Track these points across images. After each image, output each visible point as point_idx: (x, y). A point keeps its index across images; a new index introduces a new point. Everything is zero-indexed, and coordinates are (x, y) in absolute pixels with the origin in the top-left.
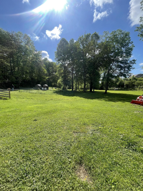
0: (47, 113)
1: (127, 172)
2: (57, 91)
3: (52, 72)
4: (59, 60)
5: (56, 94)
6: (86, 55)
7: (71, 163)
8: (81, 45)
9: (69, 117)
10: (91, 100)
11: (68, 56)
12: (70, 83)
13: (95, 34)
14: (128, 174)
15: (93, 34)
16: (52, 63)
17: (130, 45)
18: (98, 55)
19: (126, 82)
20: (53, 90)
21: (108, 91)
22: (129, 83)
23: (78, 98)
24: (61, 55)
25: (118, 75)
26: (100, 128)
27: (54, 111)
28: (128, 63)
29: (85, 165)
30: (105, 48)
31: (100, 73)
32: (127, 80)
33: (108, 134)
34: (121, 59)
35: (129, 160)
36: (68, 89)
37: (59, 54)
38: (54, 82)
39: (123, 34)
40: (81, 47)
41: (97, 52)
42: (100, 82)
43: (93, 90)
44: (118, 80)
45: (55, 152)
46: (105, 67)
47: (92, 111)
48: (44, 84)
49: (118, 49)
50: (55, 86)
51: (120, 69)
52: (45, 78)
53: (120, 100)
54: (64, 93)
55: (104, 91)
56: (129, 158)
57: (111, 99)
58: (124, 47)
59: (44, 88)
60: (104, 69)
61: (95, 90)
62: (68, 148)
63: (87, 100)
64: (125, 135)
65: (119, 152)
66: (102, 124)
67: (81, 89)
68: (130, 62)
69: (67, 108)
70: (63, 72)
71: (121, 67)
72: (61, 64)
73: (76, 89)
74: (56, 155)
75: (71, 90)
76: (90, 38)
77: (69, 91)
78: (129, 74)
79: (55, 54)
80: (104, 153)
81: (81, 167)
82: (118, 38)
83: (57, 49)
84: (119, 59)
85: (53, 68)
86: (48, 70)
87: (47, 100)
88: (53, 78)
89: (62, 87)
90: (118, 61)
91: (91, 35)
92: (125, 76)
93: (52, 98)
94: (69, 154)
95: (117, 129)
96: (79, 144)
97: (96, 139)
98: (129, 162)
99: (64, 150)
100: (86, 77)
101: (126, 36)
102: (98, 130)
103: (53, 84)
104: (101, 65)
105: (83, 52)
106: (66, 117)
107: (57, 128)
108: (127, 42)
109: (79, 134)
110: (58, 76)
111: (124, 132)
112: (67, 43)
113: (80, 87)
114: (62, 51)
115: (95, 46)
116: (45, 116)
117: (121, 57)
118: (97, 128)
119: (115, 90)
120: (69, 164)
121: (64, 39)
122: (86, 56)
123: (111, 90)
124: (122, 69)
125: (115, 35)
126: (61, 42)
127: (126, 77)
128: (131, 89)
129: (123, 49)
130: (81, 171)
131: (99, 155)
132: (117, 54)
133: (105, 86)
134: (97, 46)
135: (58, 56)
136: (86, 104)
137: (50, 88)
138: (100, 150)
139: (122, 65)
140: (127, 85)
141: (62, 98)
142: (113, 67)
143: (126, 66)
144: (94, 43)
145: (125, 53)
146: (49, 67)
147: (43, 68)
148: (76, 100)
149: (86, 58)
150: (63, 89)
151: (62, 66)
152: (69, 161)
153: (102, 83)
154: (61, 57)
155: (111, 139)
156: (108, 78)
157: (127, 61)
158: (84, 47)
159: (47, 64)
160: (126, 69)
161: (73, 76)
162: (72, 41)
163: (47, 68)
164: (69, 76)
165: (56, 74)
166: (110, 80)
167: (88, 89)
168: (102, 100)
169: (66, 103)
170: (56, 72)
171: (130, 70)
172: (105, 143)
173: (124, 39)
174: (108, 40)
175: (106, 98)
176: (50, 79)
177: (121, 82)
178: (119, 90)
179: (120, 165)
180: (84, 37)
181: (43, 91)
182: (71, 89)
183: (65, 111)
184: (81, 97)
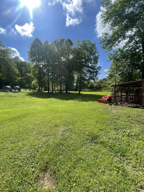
0: (14, 119)
1: (88, 165)
2: (31, 93)
3: (25, 73)
4: (33, 61)
5: (29, 96)
6: (61, 58)
7: (34, 173)
8: (56, 48)
9: (40, 120)
10: (66, 101)
11: (42, 57)
12: (46, 85)
13: (68, 40)
14: (88, 167)
15: (67, 39)
16: (25, 63)
17: (97, 54)
18: (72, 59)
19: (95, 85)
20: (26, 92)
21: (81, 92)
22: (98, 85)
23: (53, 100)
24: (35, 56)
25: (88, 79)
26: (70, 127)
27: (25, 116)
28: (96, 69)
29: (50, 170)
30: (78, 54)
31: (74, 76)
32: (96, 83)
33: (77, 133)
34: (90, 65)
35: (91, 153)
36: (44, 91)
37: (32, 54)
38: (28, 84)
39: (91, 44)
40: (56, 50)
41: (71, 57)
42: (75, 84)
43: (68, 92)
44: (89, 83)
45: (16, 164)
46: (78, 70)
47: (66, 112)
48: (15, 86)
49: (88, 57)
50: (29, 88)
51: (90, 73)
52: (16, 78)
53: (90, 100)
54: (39, 95)
55: (78, 92)
56: (91, 152)
57: (83, 99)
58: (92, 55)
59: (15, 89)
60: (77, 73)
61: (70, 92)
62: (34, 156)
63: (62, 101)
64: (90, 131)
65: (83, 148)
66: (73, 124)
67: (58, 90)
68: (97, 68)
69: (41, 110)
70: (37, 73)
71: (90, 71)
72: (35, 65)
73: (52, 91)
74: (17, 168)
75: (47, 92)
76: (64, 43)
77: (45, 93)
78: (97, 78)
79: (28, 53)
80: (71, 152)
81: (45, 174)
82: (87, 47)
83: (30, 49)
84: (89, 65)
85: (26, 68)
86: (20, 70)
87: (18, 104)
88: (26, 79)
89: (37, 89)
90: (88, 67)
91: (65, 41)
92: (94, 79)
93: (24, 101)
94: (33, 162)
95: (84, 126)
96: (46, 148)
97: (65, 139)
98: (91, 155)
99: (28, 159)
100: (61, 79)
101: (93, 46)
102: (68, 129)
103: (27, 85)
104: (75, 69)
105: (58, 55)
106: (37, 120)
107: (24, 135)
108: (94, 51)
109: (48, 137)
110: (32, 77)
111: (90, 128)
112: (41, 44)
113: (56, 89)
114: (36, 51)
115: (69, 51)
116: (12, 122)
117: (91, 63)
118: (67, 128)
119: (87, 91)
120: (32, 174)
121: (38, 39)
122: (61, 60)
123: (83, 91)
124: (92, 74)
125: (85, 44)
126: (34, 42)
127: (95, 81)
128: (99, 91)
129: (92, 57)
130: (46, 178)
131: (65, 156)
132: (87, 61)
133: (79, 88)
134: (71, 51)
135: (32, 56)
136: (61, 106)
137: (22, 90)
138: (67, 150)
139: (91, 70)
140: (96, 87)
141: (36, 101)
142: (85, 71)
143: (94, 71)
144: (68, 48)
145: (93, 60)
146: (21, 68)
147: (14, 68)
148: (51, 102)
149: (61, 61)
150: (38, 91)
151: (36, 66)
152: (32, 171)
153: (77, 85)
154: (35, 57)
155: (78, 136)
156: (81, 81)
157: (95, 67)
158: (59, 51)
159: (19, 63)
160: (95, 74)
161: (48, 78)
162: (46, 42)
163: (19, 68)
164: (44, 78)
165: (29, 75)
166: (83, 82)
167: (64, 91)
168: (76, 100)
169: (41, 105)
170: (29, 73)
171: (97, 75)
172: (73, 142)
173: (92, 49)
174: (80, 47)
175: (80, 98)
176: (23, 80)
177: (91, 84)
178: (90, 91)
179: (83, 160)
180: (58, 41)
181: (14, 93)
182: (47, 90)
183: (38, 114)
184: (56, 98)
